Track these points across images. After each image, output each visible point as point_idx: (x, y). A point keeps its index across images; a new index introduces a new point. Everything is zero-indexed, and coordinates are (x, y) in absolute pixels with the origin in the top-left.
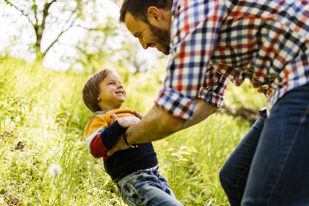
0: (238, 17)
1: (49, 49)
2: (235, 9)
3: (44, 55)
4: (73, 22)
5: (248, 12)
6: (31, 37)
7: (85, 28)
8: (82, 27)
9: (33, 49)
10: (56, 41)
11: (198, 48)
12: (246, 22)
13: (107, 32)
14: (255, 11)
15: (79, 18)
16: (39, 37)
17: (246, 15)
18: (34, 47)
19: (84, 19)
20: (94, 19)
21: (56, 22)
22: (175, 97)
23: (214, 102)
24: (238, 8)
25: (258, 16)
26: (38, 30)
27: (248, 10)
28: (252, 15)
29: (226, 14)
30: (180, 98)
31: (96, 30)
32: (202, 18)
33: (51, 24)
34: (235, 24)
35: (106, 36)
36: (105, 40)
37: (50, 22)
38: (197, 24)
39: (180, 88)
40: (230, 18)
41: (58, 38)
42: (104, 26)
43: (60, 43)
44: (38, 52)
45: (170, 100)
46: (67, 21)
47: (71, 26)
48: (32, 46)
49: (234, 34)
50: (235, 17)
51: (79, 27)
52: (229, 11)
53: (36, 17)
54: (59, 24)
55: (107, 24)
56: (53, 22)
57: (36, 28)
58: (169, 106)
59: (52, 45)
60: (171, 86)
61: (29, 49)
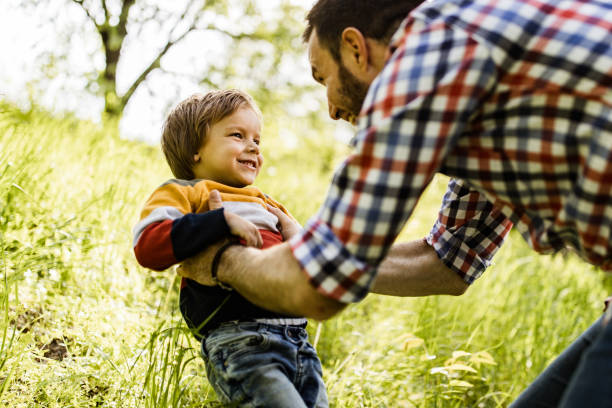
0: (523, 87)
1: (136, 85)
2: (516, 68)
3: (125, 101)
4: (197, 19)
5: (545, 77)
6: (91, 56)
7: (226, 33)
8: (219, 30)
9: (96, 87)
10: (155, 65)
11: (402, 154)
12: (539, 100)
13: (281, 43)
14: (560, 77)
15: (210, 7)
16: (112, 57)
17: (541, 85)
18: (98, 81)
19: (222, 12)
20: (250, 11)
21: (153, 17)
22: (331, 252)
23: (459, 267)
24: (522, 68)
25: (567, 90)
26: (111, 38)
27: (545, 73)
28: (554, 85)
29: (492, 81)
30: (341, 258)
31: (254, 37)
32: (425, 84)
33: (142, 23)
34: (514, 103)
35: (280, 52)
36: (276, 63)
37: (140, 20)
38: (411, 97)
39: (345, 235)
40: (503, 88)
41: (159, 59)
42: (272, 28)
43: (164, 72)
44: (111, 95)
45: (319, 257)
46: (183, 17)
47: (192, 28)
48: (96, 78)
49: (513, 123)
50: (514, 87)
51: (210, 32)
52: (501, 73)
53: (104, 6)
54: (161, 23)
55: (280, 24)
56: (147, 20)
57: (105, 34)
58: (313, 269)
59: (143, 77)
60: (329, 224)
61: (88, 86)
